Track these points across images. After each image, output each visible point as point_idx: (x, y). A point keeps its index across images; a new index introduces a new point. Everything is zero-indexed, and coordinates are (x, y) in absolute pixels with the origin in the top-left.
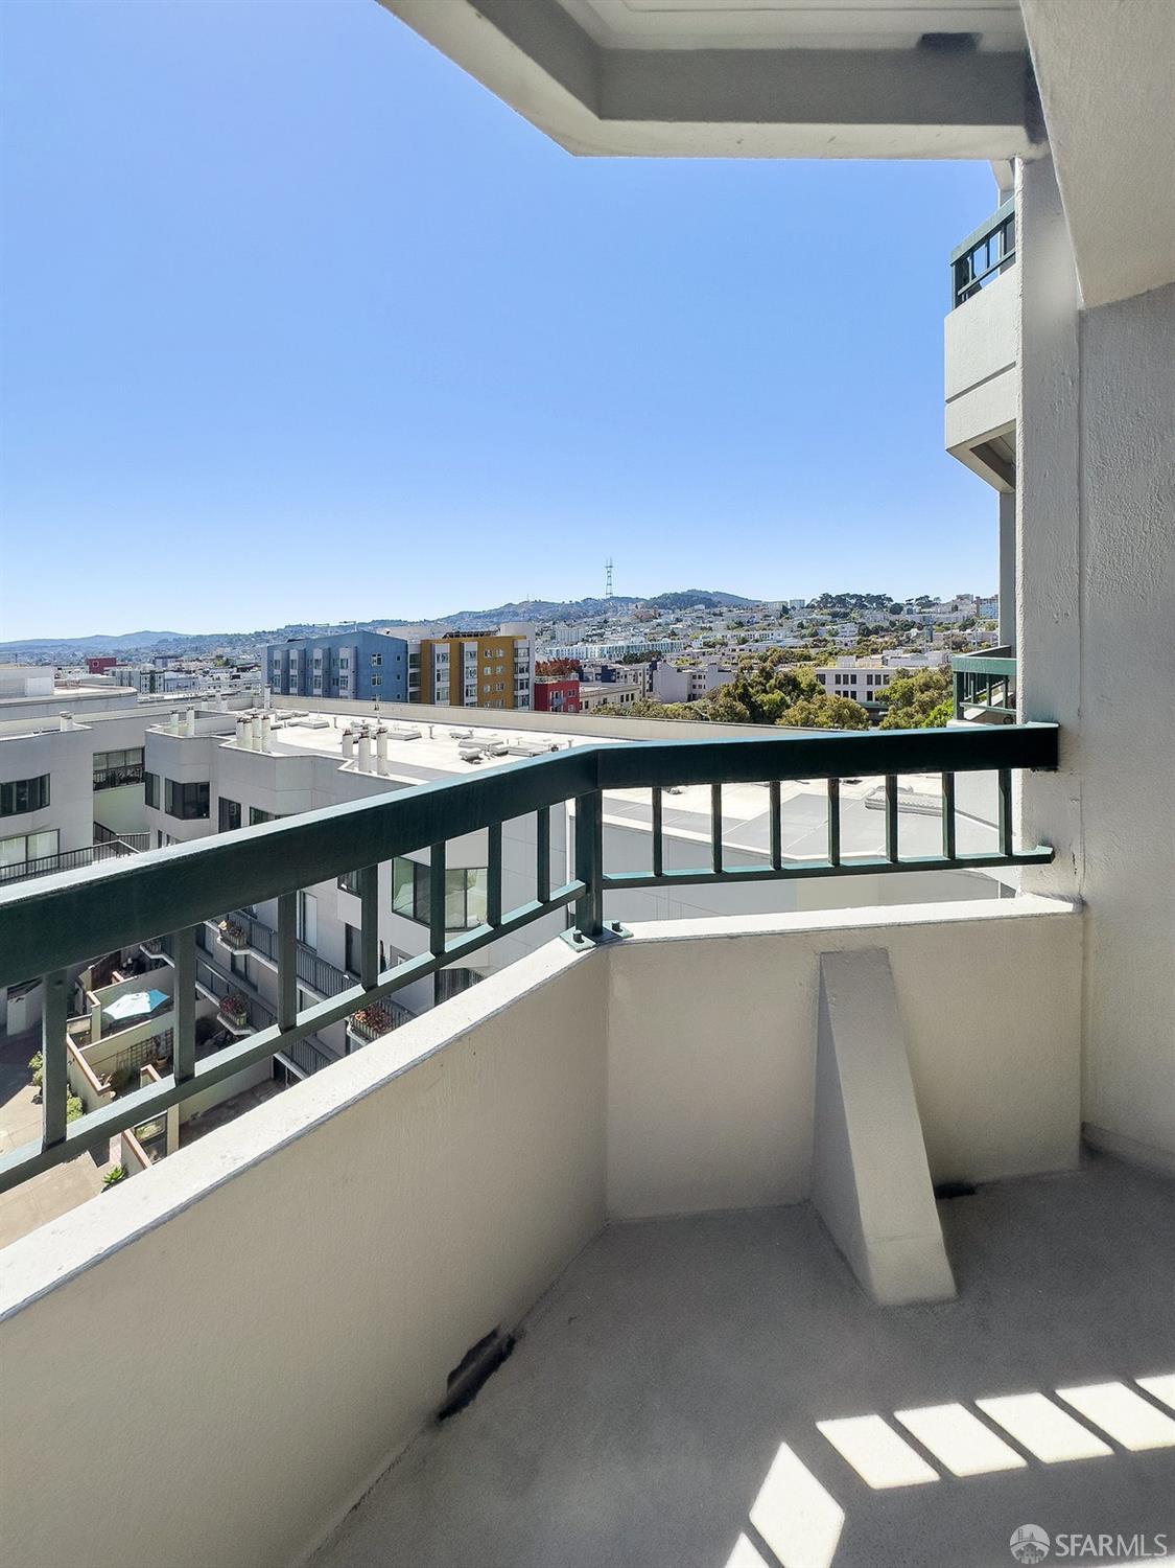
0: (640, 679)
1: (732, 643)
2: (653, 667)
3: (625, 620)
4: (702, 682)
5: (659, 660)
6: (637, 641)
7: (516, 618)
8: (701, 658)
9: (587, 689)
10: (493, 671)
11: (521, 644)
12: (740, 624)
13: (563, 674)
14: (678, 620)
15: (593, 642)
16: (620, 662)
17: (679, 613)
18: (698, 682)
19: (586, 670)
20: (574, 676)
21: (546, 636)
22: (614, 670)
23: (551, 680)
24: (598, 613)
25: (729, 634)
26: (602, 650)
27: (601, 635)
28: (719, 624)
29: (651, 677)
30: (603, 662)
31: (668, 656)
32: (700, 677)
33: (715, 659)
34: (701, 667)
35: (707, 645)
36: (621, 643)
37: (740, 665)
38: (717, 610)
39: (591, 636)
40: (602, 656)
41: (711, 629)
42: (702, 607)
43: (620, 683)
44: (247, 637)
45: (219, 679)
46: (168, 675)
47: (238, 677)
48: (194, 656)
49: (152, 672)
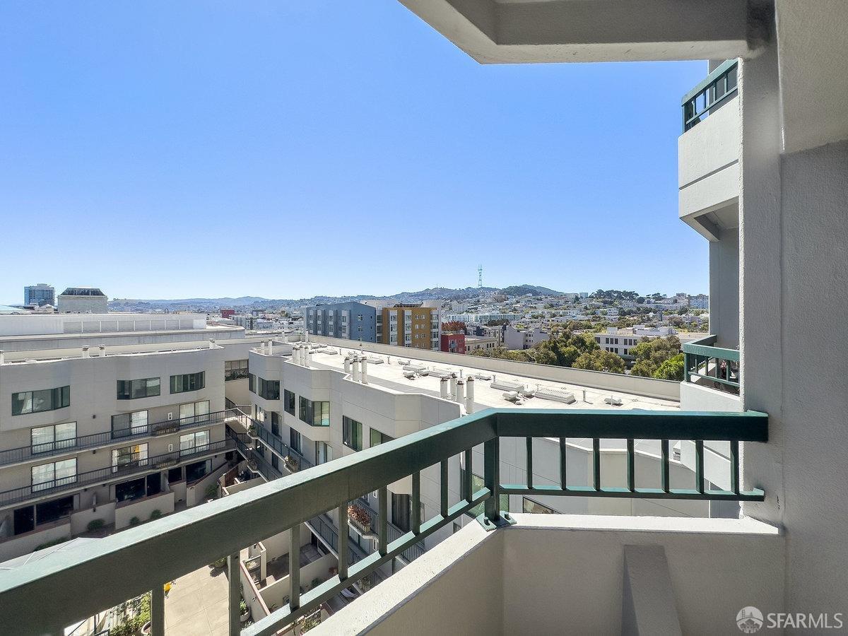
0: (497, 335)
1: (547, 316)
2: (504, 328)
3: (489, 300)
4: (531, 338)
5: (508, 325)
6: (495, 313)
7: (432, 297)
8: (530, 324)
9: (469, 340)
10: (420, 327)
11: (434, 312)
12: (552, 306)
13: (456, 330)
14: (518, 302)
15: (472, 312)
16: (486, 325)
17: (518, 298)
18: (528, 338)
19: (468, 328)
20: (462, 332)
21: (447, 308)
22: (483, 329)
23: (450, 334)
24: (474, 296)
25: (546, 311)
26: (476, 317)
27: (476, 309)
28: (540, 305)
29: (503, 334)
30: (478, 324)
31: (512, 323)
32: (530, 335)
33: (538, 325)
34: (530, 330)
35: (534, 317)
36: (487, 314)
37: (552, 330)
38: (539, 297)
39: (470, 309)
40: (476, 320)
41: (535, 308)
42: (531, 295)
43: (486, 337)
44: (296, 302)
45: (283, 324)
46: (259, 320)
47: (292, 323)
48: (271, 310)
49: (251, 319)
